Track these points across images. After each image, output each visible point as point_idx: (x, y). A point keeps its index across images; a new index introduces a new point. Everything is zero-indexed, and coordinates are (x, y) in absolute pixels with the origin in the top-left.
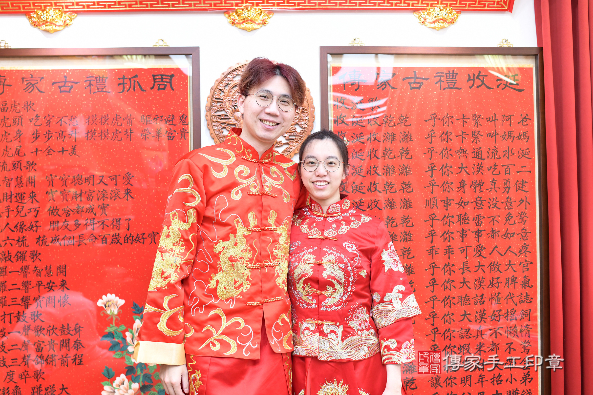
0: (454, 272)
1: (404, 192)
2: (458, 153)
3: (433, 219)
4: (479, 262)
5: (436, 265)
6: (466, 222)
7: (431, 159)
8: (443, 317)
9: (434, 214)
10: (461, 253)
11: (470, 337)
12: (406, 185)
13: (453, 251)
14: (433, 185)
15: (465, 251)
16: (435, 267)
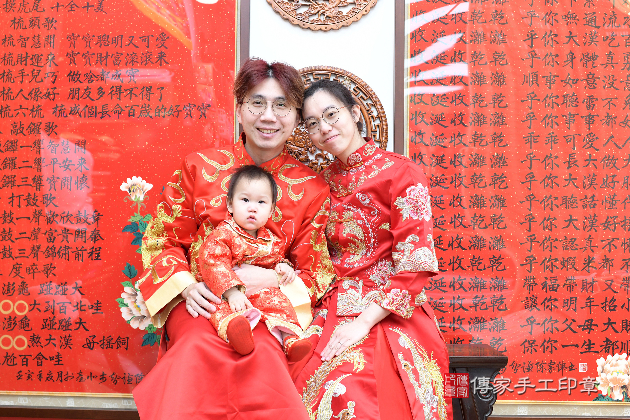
0: (558, 166)
1: (496, 65)
2: (565, 19)
3: (531, 99)
4: (590, 155)
5: (534, 156)
6: (574, 105)
7: (530, 26)
8: (543, 222)
9: (533, 93)
10: (567, 142)
11: (576, 249)
12: (499, 56)
13: (557, 140)
14: (533, 58)
15: (572, 140)
16: (534, 158)
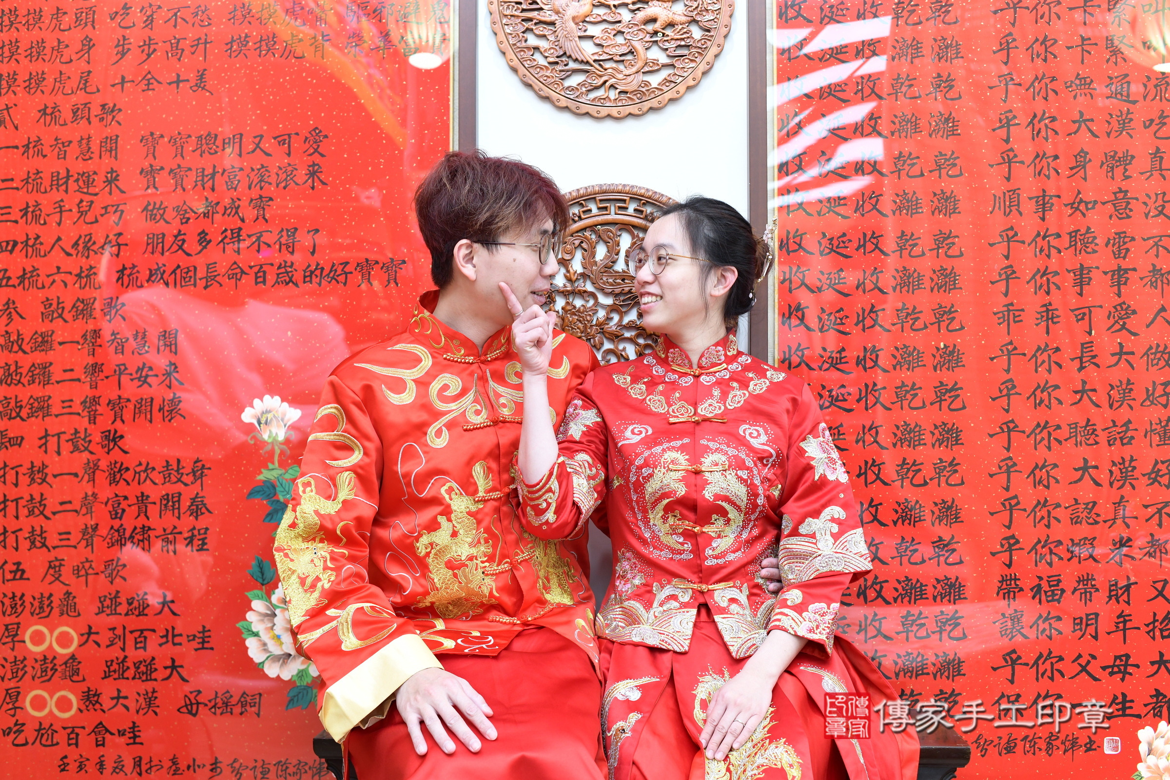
0: (1060, 366)
1: (940, 177)
2: (1071, 86)
3: (1008, 241)
4: (1120, 344)
5: (1015, 348)
6: (1089, 250)
7: (1005, 101)
8: (1033, 472)
9: (1012, 228)
10: (1078, 321)
11: (1096, 523)
12: (946, 160)
13: (1058, 317)
14: (1010, 162)
15: (1087, 317)
16: (1014, 352)
